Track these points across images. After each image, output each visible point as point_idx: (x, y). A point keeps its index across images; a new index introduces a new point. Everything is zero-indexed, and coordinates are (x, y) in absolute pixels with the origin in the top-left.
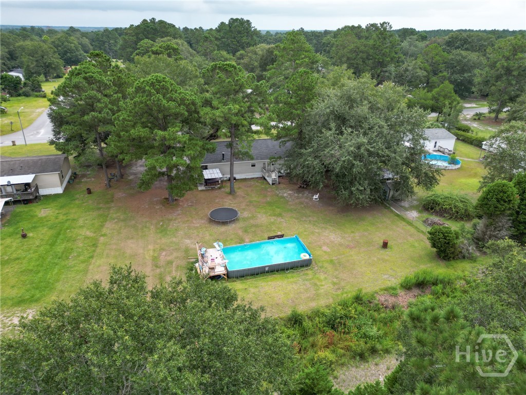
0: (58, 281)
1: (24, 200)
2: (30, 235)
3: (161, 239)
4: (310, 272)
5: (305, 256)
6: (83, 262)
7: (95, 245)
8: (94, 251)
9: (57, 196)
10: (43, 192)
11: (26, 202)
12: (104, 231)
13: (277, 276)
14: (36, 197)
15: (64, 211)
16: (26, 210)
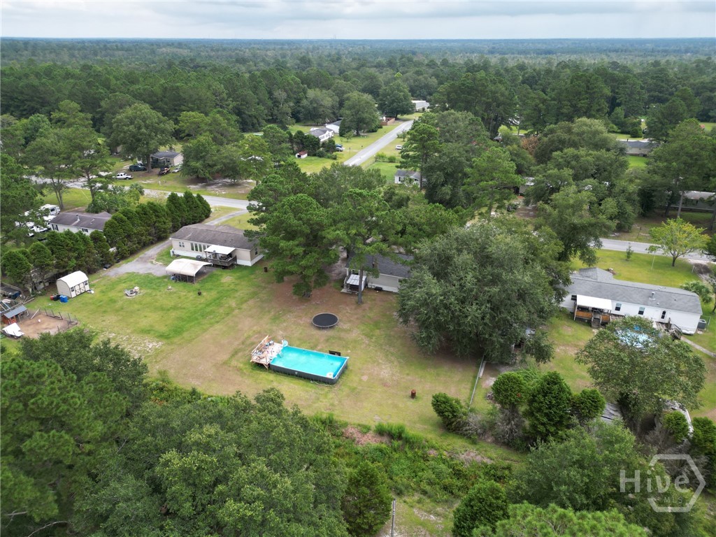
0: (187, 330)
1: (223, 266)
2: (204, 294)
3: (267, 324)
4: (326, 389)
5: (330, 375)
6: (211, 324)
7: (228, 314)
8: (223, 318)
9: (246, 267)
10: (239, 262)
11: (225, 268)
12: (244, 306)
13: (302, 382)
14: (232, 265)
15: (237, 282)
16: (220, 273)
